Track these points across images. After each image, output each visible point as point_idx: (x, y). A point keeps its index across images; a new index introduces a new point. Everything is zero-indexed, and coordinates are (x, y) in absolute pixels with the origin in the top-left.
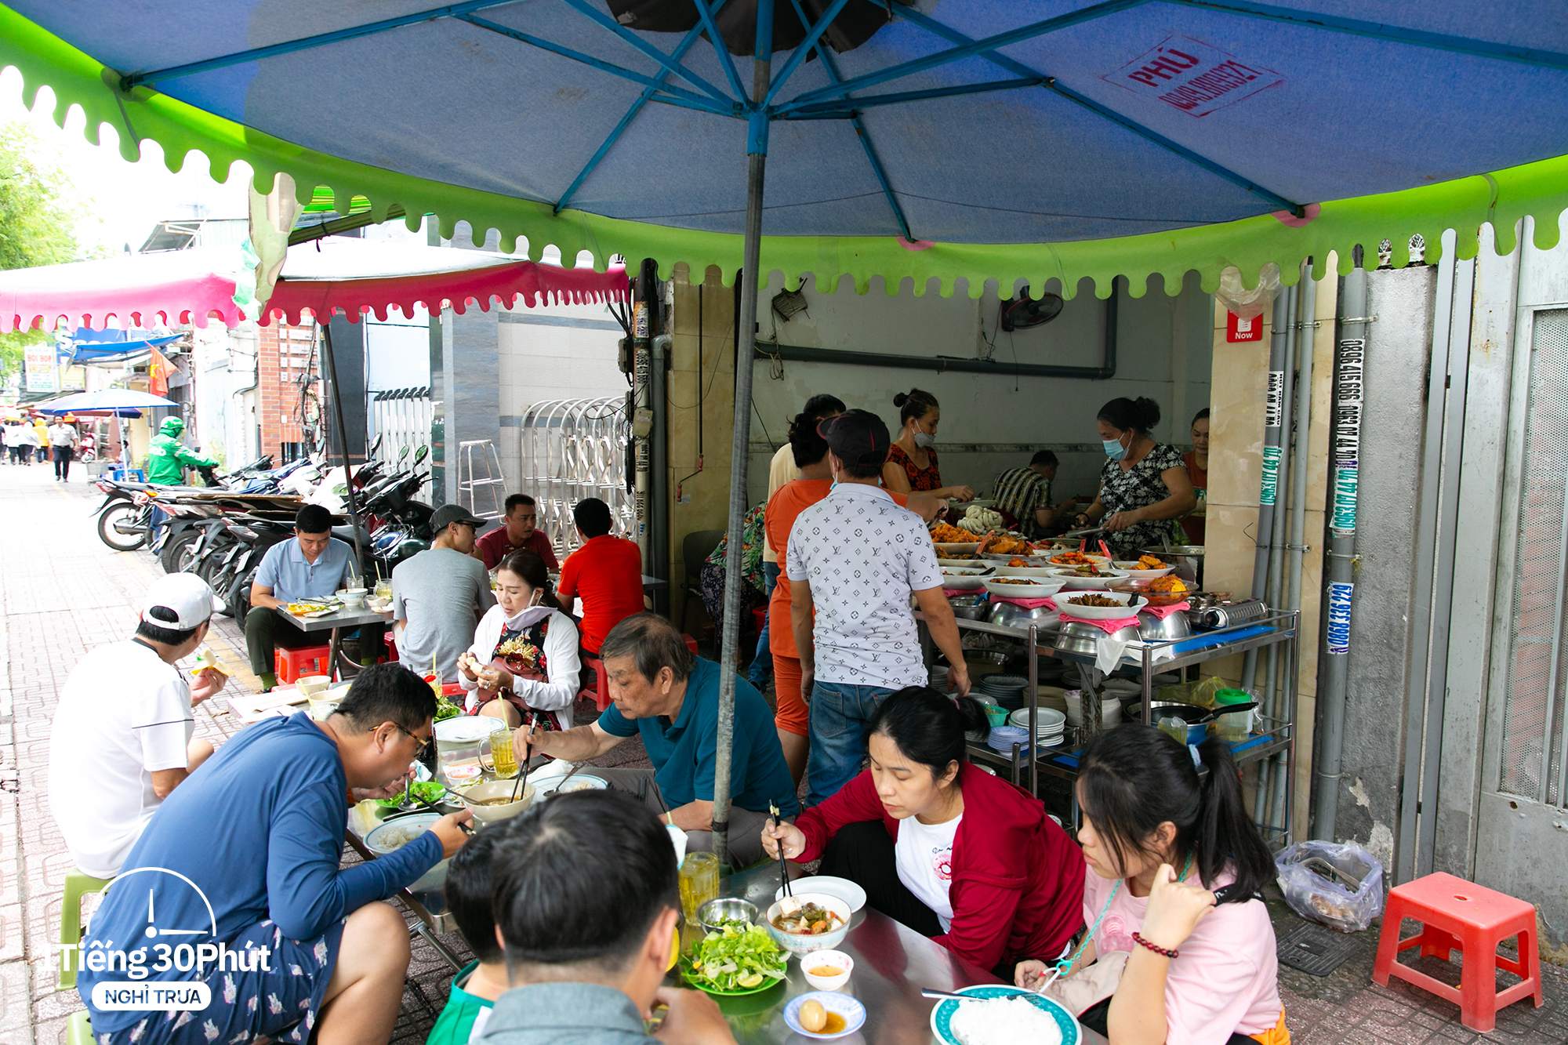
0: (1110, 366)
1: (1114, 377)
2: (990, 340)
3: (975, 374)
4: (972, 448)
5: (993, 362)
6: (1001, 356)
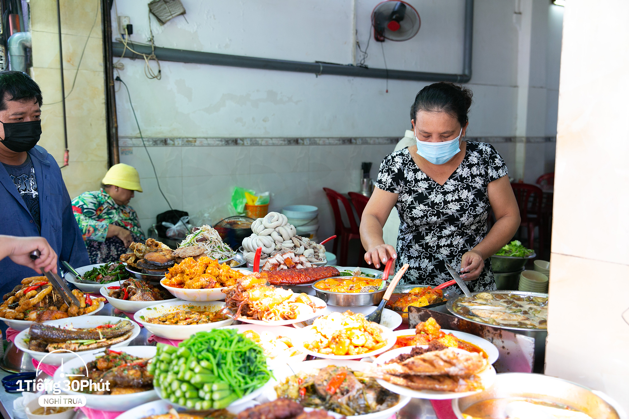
0: (467, 72)
1: (471, 82)
2: (363, 49)
3: (351, 78)
4: (349, 141)
5: (366, 68)
6: (372, 63)
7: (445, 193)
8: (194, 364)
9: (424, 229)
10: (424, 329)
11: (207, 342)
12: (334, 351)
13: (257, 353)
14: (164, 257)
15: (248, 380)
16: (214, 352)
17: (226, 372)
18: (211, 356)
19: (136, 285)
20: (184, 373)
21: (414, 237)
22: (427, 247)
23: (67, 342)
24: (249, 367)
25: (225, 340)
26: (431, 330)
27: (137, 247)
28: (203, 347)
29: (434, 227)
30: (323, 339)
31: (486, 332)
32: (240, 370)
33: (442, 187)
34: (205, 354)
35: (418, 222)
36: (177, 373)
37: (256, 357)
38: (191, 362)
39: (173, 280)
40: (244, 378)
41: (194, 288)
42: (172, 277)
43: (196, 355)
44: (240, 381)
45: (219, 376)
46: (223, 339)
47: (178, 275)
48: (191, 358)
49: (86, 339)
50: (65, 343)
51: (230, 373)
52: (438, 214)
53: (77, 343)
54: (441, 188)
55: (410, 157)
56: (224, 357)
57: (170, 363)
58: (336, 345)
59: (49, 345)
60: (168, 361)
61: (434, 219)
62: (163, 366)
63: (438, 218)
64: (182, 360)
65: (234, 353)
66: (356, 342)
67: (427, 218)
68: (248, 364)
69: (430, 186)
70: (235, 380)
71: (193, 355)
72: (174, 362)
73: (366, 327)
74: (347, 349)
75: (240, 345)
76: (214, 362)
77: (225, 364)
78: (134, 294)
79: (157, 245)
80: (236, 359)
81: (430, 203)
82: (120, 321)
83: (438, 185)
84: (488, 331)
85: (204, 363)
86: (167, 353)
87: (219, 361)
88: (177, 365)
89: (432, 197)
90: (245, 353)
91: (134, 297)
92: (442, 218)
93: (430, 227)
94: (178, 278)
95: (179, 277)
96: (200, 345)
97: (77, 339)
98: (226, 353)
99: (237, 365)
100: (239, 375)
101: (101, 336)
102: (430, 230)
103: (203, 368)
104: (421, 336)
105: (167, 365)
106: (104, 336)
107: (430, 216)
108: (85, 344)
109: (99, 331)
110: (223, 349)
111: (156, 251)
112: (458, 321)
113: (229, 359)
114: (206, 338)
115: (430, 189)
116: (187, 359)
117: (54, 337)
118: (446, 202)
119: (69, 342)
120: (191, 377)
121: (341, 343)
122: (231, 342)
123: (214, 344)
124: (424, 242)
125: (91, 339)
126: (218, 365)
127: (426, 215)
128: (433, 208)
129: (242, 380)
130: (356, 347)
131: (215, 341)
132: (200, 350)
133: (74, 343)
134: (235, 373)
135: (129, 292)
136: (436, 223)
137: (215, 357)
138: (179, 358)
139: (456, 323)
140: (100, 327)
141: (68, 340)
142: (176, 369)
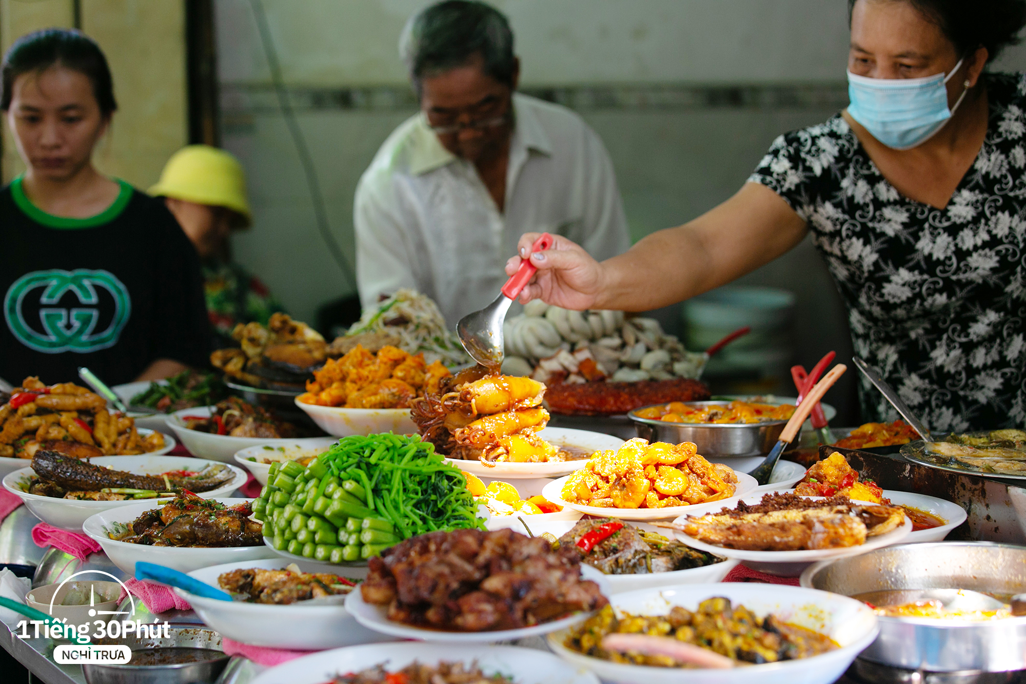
7: (954, 230)
8: (333, 487)
9: (921, 331)
10: (818, 474)
11: (357, 453)
12: (618, 502)
13: (455, 484)
14: (307, 356)
15: (431, 524)
16: (370, 468)
17: (388, 504)
18: (363, 475)
19: (242, 410)
20: (314, 501)
21: (902, 355)
22: (940, 376)
23: (102, 490)
24: (435, 502)
25: (391, 452)
26: (831, 476)
27: (249, 332)
28: (351, 461)
29: (945, 322)
30: (601, 484)
31: (960, 488)
32: (417, 506)
33: (944, 213)
34: (352, 470)
35: (900, 313)
36: (301, 505)
37: (451, 490)
38: (328, 484)
39: (324, 396)
40: (424, 520)
41: (363, 407)
42: (322, 389)
43: (336, 472)
44: (414, 523)
45: (376, 509)
46: (388, 449)
47: (335, 385)
48: (328, 478)
49: (139, 489)
50: (100, 491)
51: (396, 508)
52: (949, 287)
53: (122, 494)
54: (942, 216)
55: (855, 142)
56: (387, 479)
57: (291, 492)
58: (621, 490)
59: (69, 493)
60: (288, 488)
61: (941, 299)
62: (278, 497)
63: (949, 297)
64: (313, 483)
65: (407, 474)
66: (661, 485)
67: (923, 300)
68: (433, 497)
69: (912, 217)
70: (407, 521)
71: (333, 475)
72: (298, 488)
73: (693, 463)
74: (642, 497)
75: (420, 462)
76: (369, 485)
77: (389, 491)
78: (238, 424)
79: (293, 330)
80: (411, 486)
81: (923, 263)
82: (208, 466)
83: (932, 209)
84: (963, 485)
85: (349, 485)
86: (286, 473)
87: (376, 485)
88: (303, 491)
89: (924, 245)
90: (430, 477)
91: (238, 431)
92: (959, 294)
93: (934, 324)
94: (334, 391)
95: (336, 388)
96: (345, 458)
97: (121, 486)
98: (392, 472)
99: (412, 495)
100: (415, 514)
101: (168, 486)
102: (935, 334)
103: (349, 493)
104: (809, 486)
105: (287, 496)
106: (175, 486)
107: (929, 295)
108: (137, 496)
109: (166, 478)
110: (386, 465)
111: (291, 343)
112: (911, 471)
113: (396, 483)
114: (358, 445)
115: (915, 225)
116: (320, 480)
117: (78, 478)
118: (962, 255)
119: (107, 490)
120: (326, 507)
121: (631, 485)
122: (402, 456)
123: (371, 454)
124: (930, 366)
125: (149, 489)
126: (376, 492)
127: (918, 295)
128: (933, 274)
129: (420, 523)
130: (662, 497)
131: (373, 450)
132: (345, 465)
133: (115, 494)
134: (407, 509)
135: (227, 423)
136: (946, 308)
137: (370, 477)
138: (307, 480)
139: (907, 475)
140: (168, 474)
141: (104, 487)
142: (301, 497)
